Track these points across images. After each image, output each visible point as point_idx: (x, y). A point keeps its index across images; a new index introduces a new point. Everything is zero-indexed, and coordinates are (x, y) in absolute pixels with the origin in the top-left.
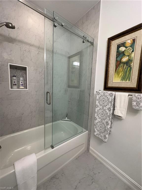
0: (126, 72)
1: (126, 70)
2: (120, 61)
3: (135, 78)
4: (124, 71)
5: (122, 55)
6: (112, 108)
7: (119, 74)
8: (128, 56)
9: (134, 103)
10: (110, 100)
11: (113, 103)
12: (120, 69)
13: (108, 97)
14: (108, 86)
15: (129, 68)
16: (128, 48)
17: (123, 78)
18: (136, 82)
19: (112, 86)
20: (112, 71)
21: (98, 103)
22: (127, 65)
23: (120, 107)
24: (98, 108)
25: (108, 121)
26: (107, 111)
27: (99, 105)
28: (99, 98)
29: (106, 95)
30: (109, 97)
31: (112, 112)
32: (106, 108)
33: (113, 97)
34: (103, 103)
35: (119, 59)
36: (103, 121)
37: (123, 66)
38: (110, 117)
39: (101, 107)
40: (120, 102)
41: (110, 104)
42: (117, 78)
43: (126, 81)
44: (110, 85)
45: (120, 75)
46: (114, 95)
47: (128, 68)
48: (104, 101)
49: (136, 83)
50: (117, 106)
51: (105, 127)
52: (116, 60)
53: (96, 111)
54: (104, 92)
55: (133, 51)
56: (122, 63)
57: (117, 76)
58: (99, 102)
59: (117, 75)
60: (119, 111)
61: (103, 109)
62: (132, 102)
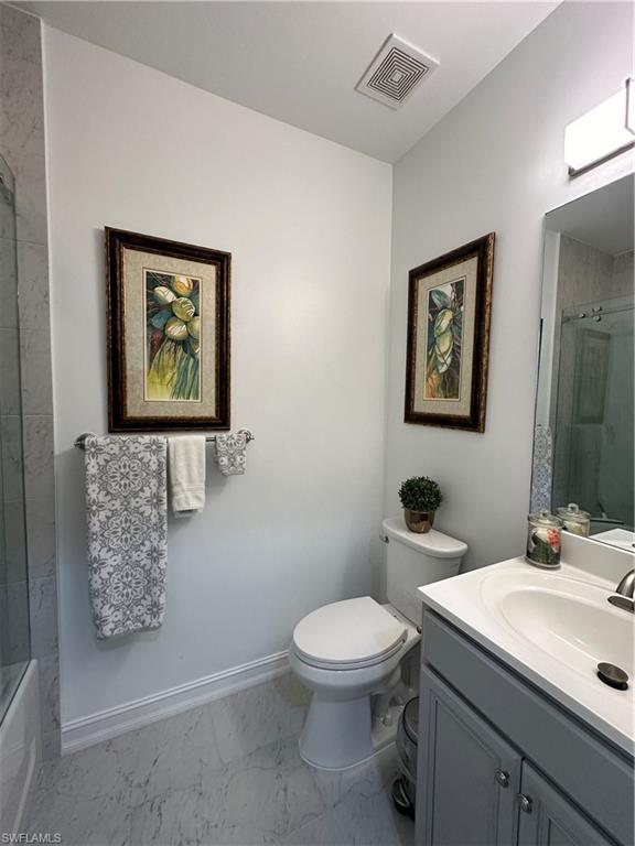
0: (186, 370)
1: (183, 364)
2: (164, 331)
3: (209, 391)
4: (179, 368)
5: (165, 312)
6: (165, 495)
7: (164, 375)
8: (186, 323)
9: (225, 460)
10: (154, 467)
11: (164, 474)
12: (166, 357)
13: (143, 458)
14: (129, 415)
15: (192, 360)
16: (183, 299)
17: (180, 390)
18: (214, 401)
19: (145, 415)
20: (138, 359)
21: (97, 490)
22: (185, 351)
23: (190, 481)
24: (102, 516)
25: (155, 544)
26: (147, 510)
27: (102, 497)
28: (102, 469)
29: (132, 450)
30: (147, 456)
31: (165, 507)
32: (142, 502)
33: (165, 454)
34: (125, 484)
35: (157, 323)
36: (134, 555)
37: (175, 351)
38: (161, 527)
39: (117, 504)
40: (189, 466)
41: (154, 482)
42: (158, 387)
43: (188, 398)
44: (133, 410)
45: (168, 377)
46: (165, 447)
47: (188, 359)
48: (125, 476)
49: (214, 406)
50: (180, 480)
51: (148, 572)
52: (150, 326)
53: (95, 528)
54: (124, 442)
55: (196, 314)
56: (169, 339)
57: (157, 380)
58: (103, 487)
59: (155, 374)
60: (189, 495)
61: (126, 510)
62: (218, 457)
